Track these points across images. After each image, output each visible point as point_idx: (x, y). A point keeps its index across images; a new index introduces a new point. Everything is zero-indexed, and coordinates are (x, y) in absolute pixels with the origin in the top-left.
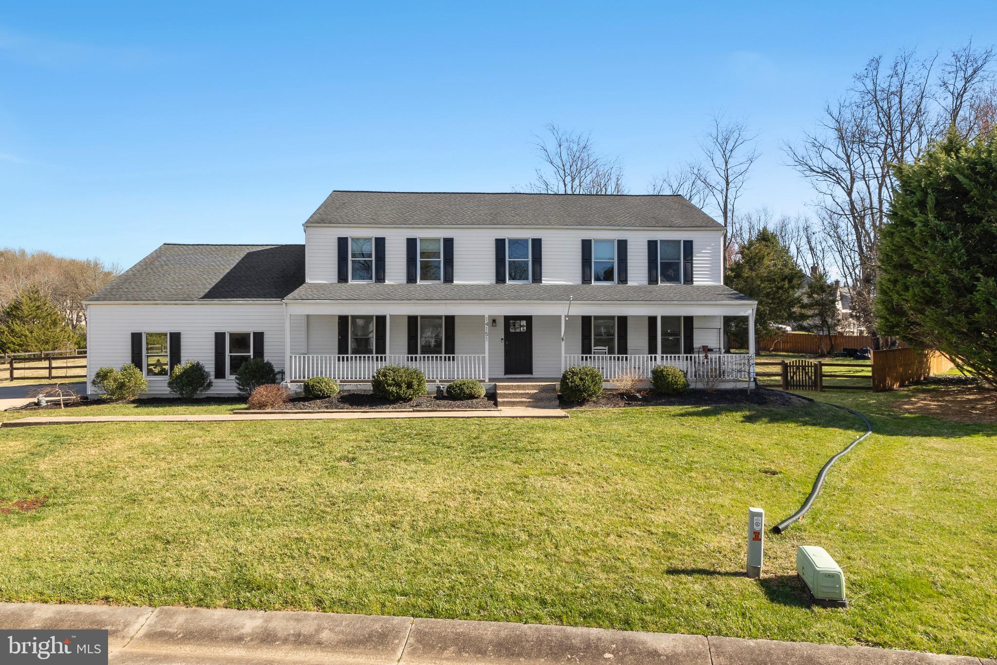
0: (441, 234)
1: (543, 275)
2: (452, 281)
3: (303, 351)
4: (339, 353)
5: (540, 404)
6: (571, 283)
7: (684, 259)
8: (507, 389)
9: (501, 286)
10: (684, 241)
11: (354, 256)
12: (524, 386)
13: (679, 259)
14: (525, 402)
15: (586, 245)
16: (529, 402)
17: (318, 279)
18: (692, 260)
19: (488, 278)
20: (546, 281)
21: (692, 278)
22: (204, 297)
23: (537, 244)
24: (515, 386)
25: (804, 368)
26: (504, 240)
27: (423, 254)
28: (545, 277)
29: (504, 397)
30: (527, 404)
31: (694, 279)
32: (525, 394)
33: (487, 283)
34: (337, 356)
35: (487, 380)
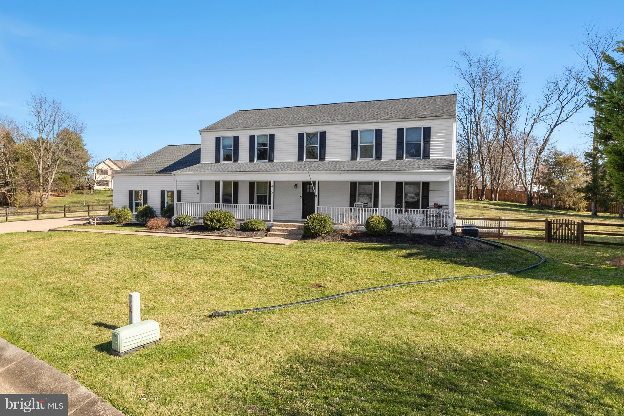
0: (267, 132)
1: (326, 155)
2: (273, 161)
3: (198, 201)
4: (215, 203)
5: (291, 236)
6: (343, 160)
7: (424, 140)
8: (279, 227)
9: (301, 163)
10: (424, 128)
11: (224, 147)
12: (288, 225)
13: (420, 141)
14: (282, 235)
15: (354, 134)
16: (285, 235)
17: (207, 161)
18: (429, 141)
19: (293, 158)
20: (328, 159)
21: (429, 154)
22: (158, 172)
23: (323, 135)
24: (283, 225)
25: (567, 225)
26: (303, 134)
27: (259, 145)
28: (328, 156)
29: (274, 231)
30: (283, 236)
31: (431, 155)
32: (286, 230)
33: (293, 161)
34: (214, 204)
35: (272, 221)
